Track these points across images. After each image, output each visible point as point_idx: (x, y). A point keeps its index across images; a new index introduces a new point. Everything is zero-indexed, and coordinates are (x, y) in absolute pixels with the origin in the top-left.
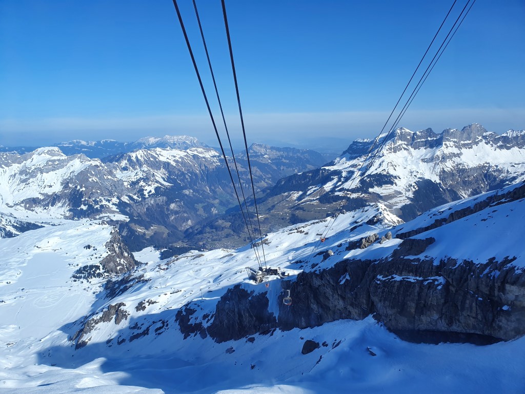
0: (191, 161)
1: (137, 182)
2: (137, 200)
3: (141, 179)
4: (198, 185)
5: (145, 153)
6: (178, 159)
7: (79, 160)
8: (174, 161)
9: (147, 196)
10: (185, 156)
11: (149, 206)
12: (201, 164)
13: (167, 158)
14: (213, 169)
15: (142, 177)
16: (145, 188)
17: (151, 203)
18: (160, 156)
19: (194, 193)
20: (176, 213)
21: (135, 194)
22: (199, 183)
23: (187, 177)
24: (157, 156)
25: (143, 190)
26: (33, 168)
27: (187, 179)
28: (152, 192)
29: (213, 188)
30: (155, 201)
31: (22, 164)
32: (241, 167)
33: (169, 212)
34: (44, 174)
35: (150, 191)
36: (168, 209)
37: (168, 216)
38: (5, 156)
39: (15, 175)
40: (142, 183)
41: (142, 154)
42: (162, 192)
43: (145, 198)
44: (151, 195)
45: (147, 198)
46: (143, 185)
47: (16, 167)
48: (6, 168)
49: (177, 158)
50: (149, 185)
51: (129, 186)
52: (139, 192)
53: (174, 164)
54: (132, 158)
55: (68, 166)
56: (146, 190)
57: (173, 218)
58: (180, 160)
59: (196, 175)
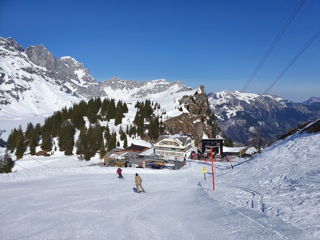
0: (263, 101)
1: (222, 105)
2: (220, 120)
3: (224, 104)
4: (268, 120)
5: (227, 93)
6: (253, 99)
7: (178, 85)
8: (249, 100)
9: (229, 117)
10: (258, 97)
11: (230, 126)
12: (271, 104)
13: (244, 98)
14: (282, 109)
15: (226, 103)
16: (228, 111)
17: (232, 124)
18: (238, 96)
19: (266, 126)
20: (254, 135)
21: (219, 115)
22: (269, 119)
23: (259, 112)
24: (236, 96)
25: (226, 112)
26: (146, 89)
27: (260, 114)
28: (234, 115)
29: (282, 124)
30: (236, 122)
31: (140, 88)
32: (308, 110)
33: (248, 134)
34: (152, 94)
35: (232, 114)
36: (247, 131)
37: (247, 137)
38: (130, 82)
39: (134, 94)
40: (225, 107)
41: (225, 94)
42: (243, 115)
43: (227, 119)
44: (233, 117)
45: (229, 119)
46: (226, 109)
47: (136, 90)
48: (130, 90)
49: (251, 99)
50: (231, 109)
51: (214, 108)
52: (222, 114)
53: (249, 103)
54: (217, 96)
55: (169, 89)
56: (229, 113)
57: (251, 139)
58: (254, 100)
59: (267, 112)
